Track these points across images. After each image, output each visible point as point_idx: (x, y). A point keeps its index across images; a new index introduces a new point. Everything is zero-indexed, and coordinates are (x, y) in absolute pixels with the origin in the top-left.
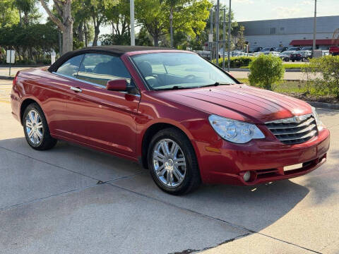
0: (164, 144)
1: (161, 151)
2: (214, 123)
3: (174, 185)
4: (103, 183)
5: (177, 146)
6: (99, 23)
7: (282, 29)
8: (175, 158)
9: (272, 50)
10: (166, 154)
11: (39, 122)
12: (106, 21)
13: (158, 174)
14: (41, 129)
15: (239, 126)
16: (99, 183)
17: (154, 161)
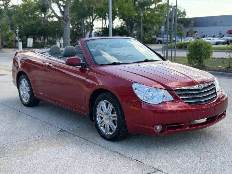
0: (103, 104)
1: (102, 109)
2: (136, 89)
3: (110, 133)
4: (63, 131)
5: (112, 106)
6: (93, 20)
7: (221, 22)
8: (110, 114)
9: (214, 37)
10: (104, 111)
11: (28, 87)
12: (97, 18)
13: (99, 125)
14: (29, 92)
15: (155, 91)
16: (60, 131)
17: (97, 116)
